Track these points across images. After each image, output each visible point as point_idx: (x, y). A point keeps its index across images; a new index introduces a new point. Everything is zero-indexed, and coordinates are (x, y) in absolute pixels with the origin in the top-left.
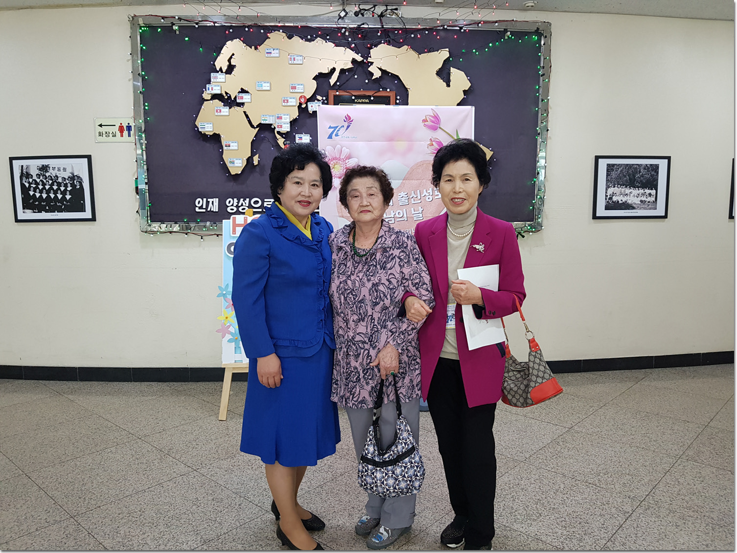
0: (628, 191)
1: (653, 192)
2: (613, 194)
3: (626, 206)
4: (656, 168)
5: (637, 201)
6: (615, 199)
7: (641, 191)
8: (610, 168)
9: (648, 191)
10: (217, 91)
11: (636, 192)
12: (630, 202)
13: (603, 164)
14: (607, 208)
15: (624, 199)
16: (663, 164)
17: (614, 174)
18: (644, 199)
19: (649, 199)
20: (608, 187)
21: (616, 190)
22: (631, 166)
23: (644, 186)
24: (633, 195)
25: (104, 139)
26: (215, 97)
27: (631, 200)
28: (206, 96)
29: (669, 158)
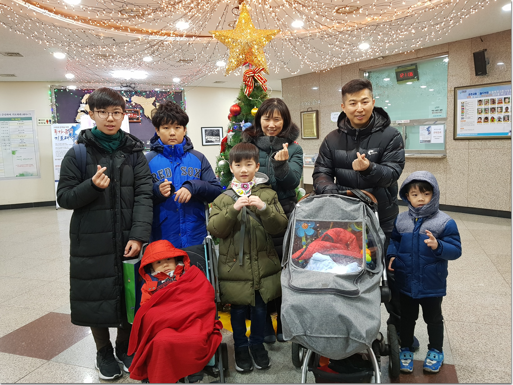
0: (211, 137)
1: (219, 137)
2: (207, 138)
3: (211, 142)
4: (219, 130)
5: (214, 140)
6: (208, 140)
7: (215, 137)
8: (206, 131)
9: (217, 137)
10: (83, 109)
11: (214, 137)
12: (212, 140)
13: (204, 129)
14: (206, 142)
15: (211, 140)
16: (221, 129)
17: (207, 133)
18: (216, 139)
19: (218, 139)
20: (206, 136)
21: (208, 137)
22: (211, 130)
23: (216, 136)
24: (213, 138)
25: (41, 124)
26: (82, 111)
27: (213, 140)
28: (78, 111)
29: (222, 127)
